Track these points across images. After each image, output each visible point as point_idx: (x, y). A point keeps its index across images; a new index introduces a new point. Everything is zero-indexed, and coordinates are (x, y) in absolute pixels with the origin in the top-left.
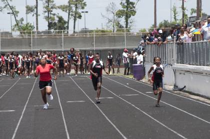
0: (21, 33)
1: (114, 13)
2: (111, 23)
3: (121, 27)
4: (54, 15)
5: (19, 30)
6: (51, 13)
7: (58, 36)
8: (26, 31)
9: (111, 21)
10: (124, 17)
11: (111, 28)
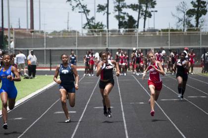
0: (92, 31)
1: (184, 13)
2: (181, 22)
3: (192, 26)
4: (125, 13)
5: (90, 28)
6: (121, 13)
7: (128, 34)
8: (96, 30)
9: (181, 20)
10: (195, 16)
11: (181, 27)
